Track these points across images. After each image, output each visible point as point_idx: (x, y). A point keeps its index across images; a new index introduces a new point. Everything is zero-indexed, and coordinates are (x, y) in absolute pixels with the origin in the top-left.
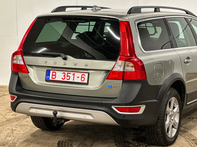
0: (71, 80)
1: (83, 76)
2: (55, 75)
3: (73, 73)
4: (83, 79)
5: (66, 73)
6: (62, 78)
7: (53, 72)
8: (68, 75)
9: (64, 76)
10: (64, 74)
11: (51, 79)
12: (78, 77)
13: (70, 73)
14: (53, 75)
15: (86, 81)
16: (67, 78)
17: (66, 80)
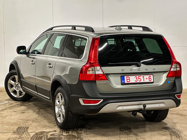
0: (142, 81)
1: (150, 77)
2: (129, 79)
3: (143, 76)
4: (150, 79)
5: (137, 76)
6: (135, 81)
7: (127, 77)
8: (139, 77)
9: (136, 79)
10: (136, 78)
11: (126, 82)
12: (147, 79)
13: (140, 76)
14: (127, 79)
15: (152, 81)
16: (139, 80)
17: (138, 82)
